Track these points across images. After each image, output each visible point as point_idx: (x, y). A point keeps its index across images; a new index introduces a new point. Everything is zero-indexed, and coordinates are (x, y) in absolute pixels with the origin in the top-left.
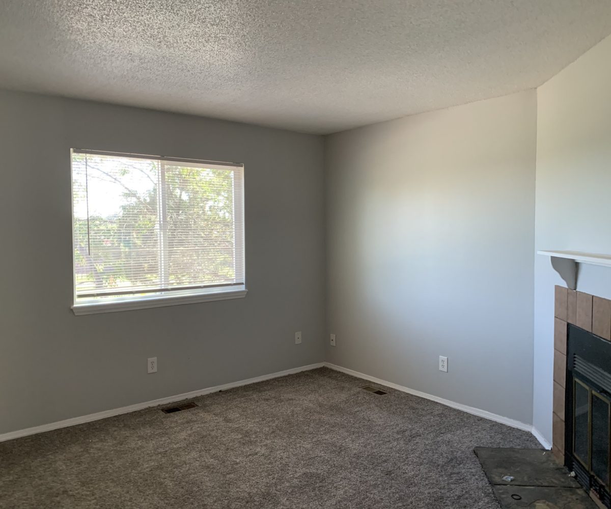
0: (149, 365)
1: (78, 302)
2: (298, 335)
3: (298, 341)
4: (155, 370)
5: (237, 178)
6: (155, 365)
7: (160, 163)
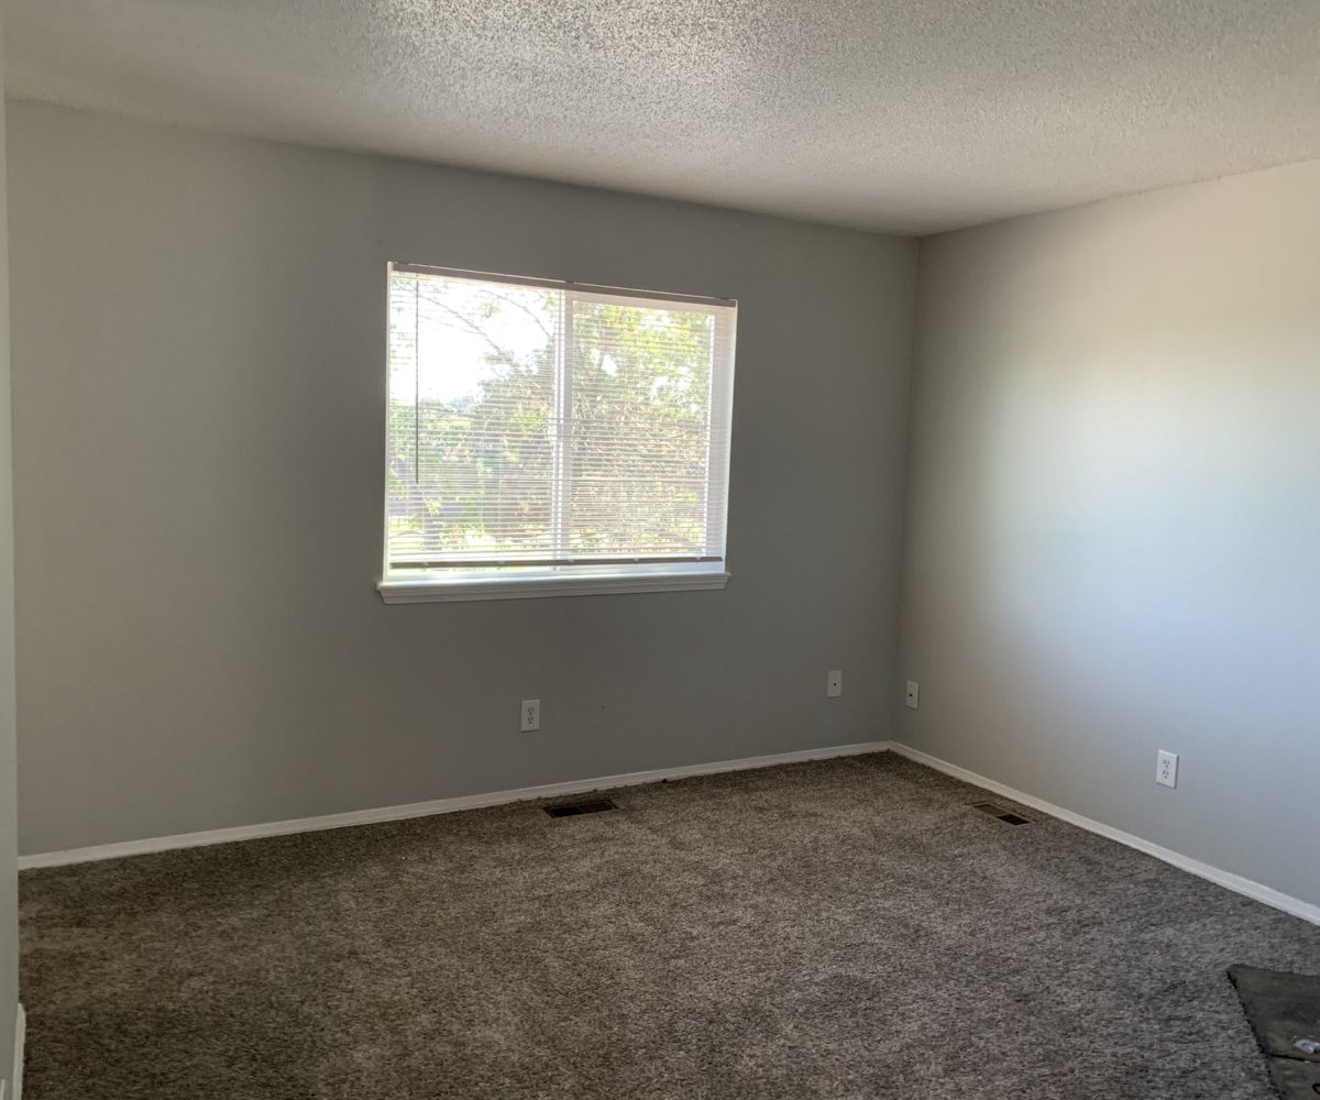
0: (525, 715)
1: (392, 578)
2: (835, 677)
3: (834, 691)
4: (536, 725)
5: (720, 330)
6: (536, 716)
7: (563, 297)
